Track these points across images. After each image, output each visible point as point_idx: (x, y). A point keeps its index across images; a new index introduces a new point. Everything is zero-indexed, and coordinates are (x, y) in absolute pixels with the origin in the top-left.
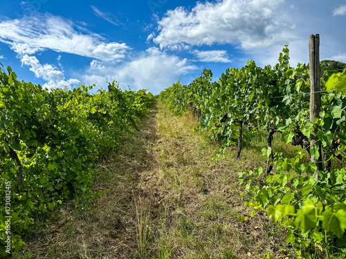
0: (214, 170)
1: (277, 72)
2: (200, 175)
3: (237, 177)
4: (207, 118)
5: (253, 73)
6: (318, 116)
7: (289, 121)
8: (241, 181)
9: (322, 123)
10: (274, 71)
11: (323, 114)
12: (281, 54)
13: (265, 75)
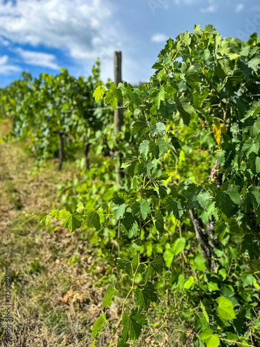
0: (32, 184)
1: (89, 84)
2: (15, 191)
3: (56, 189)
4: (18, 126)
5: (67, 82)
6: (120, 130)
7: (98, 134)
8: (59, 194)
9: (123, 137)
10: (86, 83)
11: (124, 128)
12: (94, 66)
13: (79, 86)
